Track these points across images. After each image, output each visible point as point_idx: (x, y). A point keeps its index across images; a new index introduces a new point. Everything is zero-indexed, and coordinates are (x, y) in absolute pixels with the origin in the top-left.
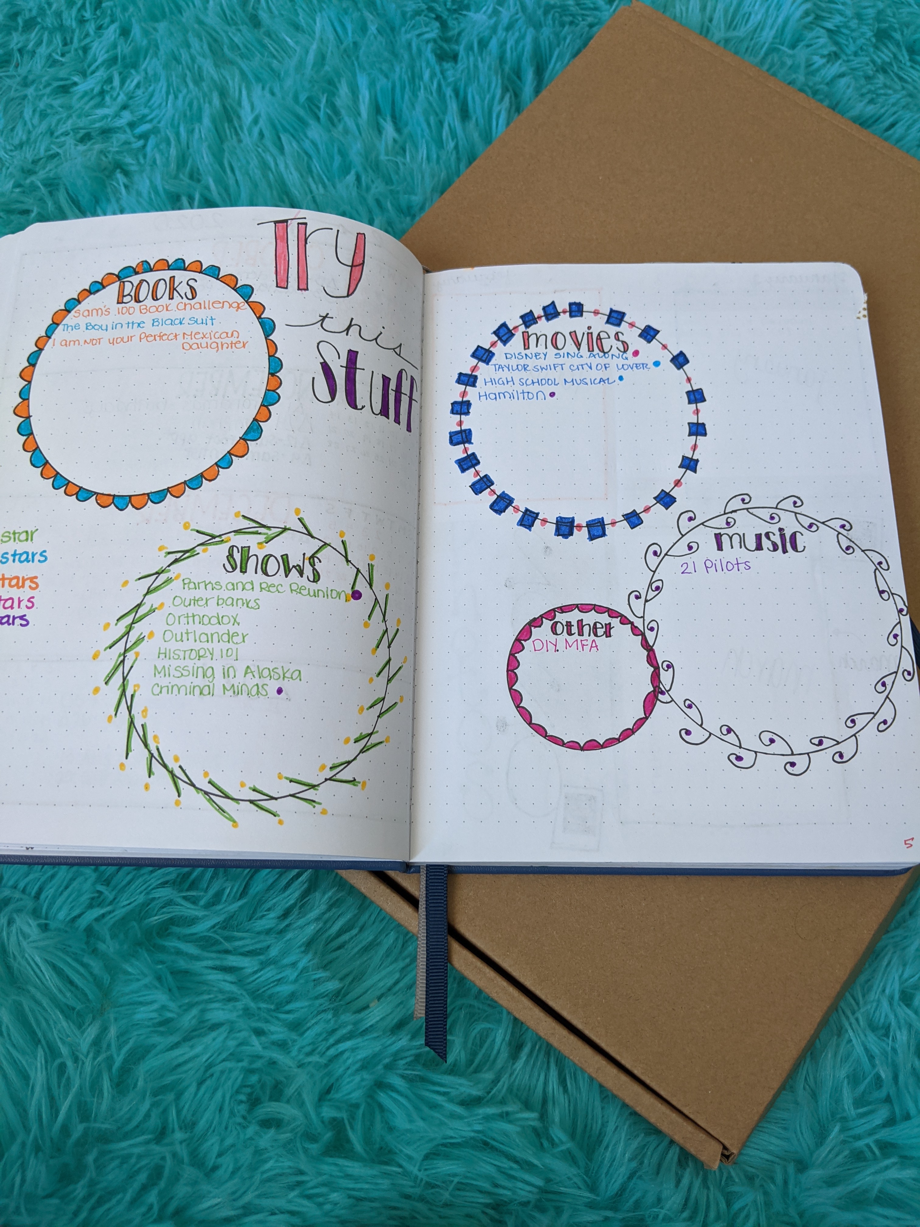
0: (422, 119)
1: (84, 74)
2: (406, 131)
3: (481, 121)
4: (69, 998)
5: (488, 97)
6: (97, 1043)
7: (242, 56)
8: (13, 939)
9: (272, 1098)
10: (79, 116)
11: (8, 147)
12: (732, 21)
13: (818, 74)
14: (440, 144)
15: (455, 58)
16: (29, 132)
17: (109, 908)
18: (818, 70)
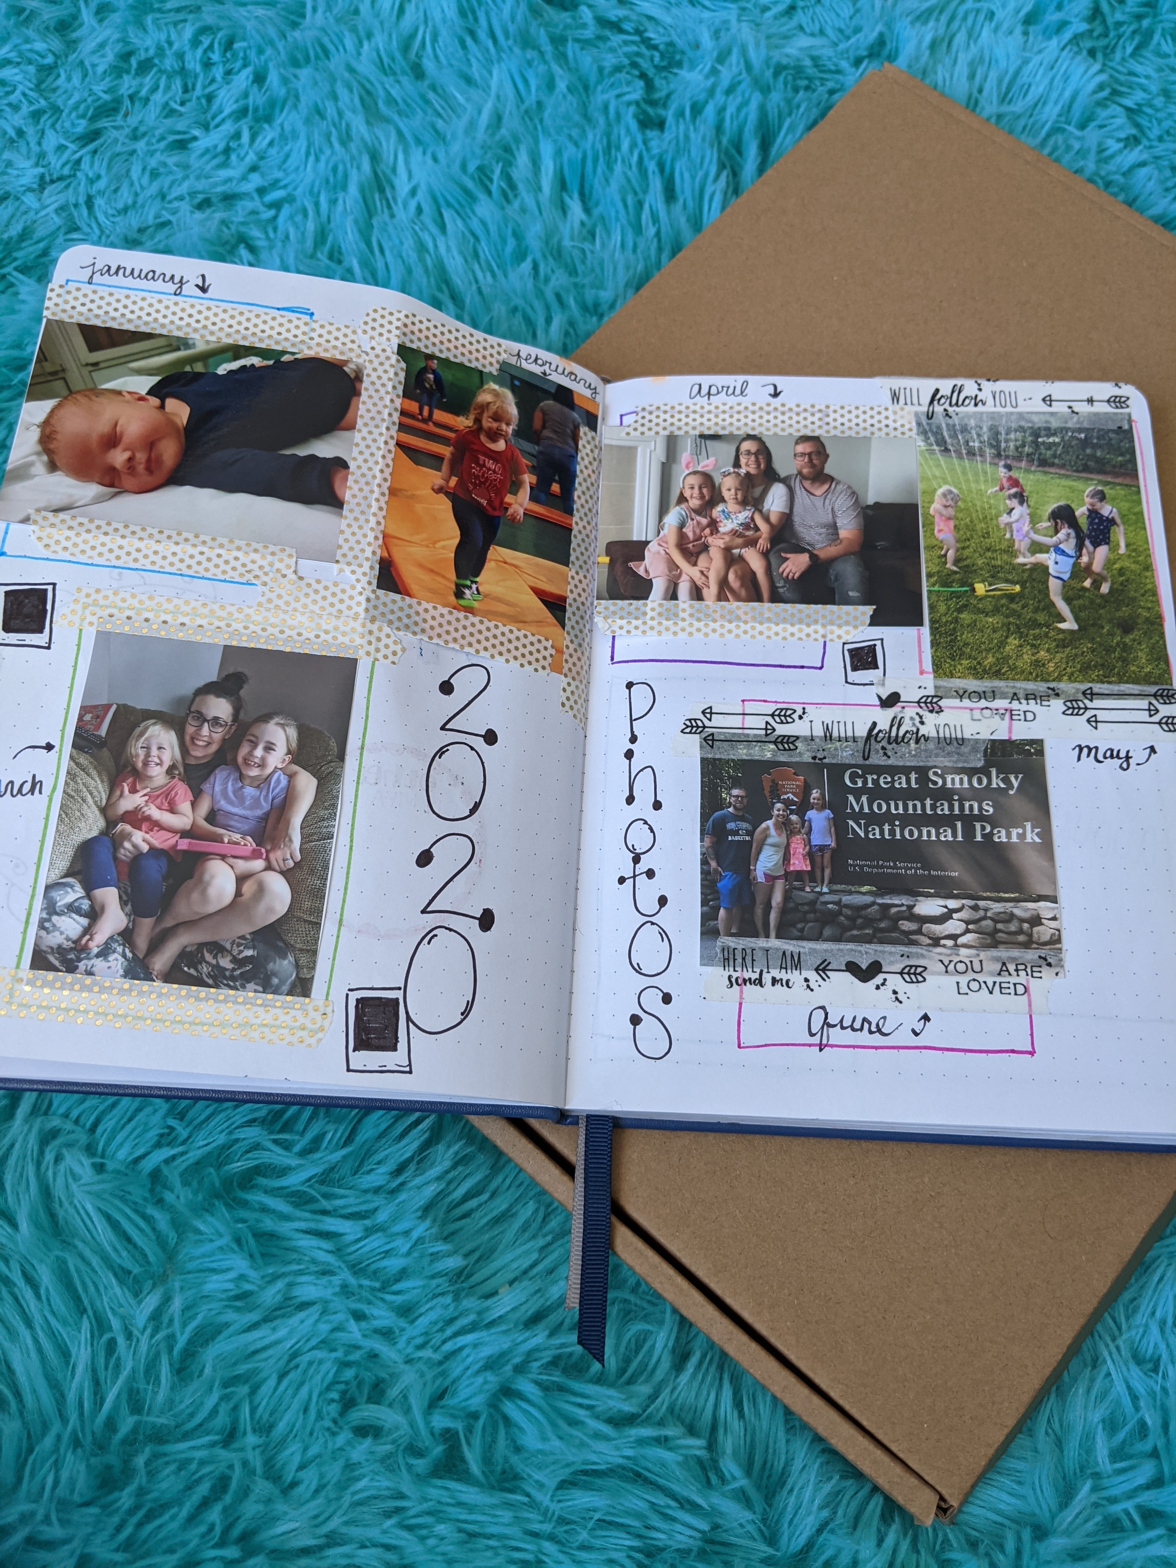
0: (617, 198)
1: (206, 127)
2: (596, 212)
3: (690, 204)
4: (125, 1260)
5: (700, 174)
6: (156, 1316)
7: (400, 113)
8: (60, 1181)
9: (370, 1400)
10: (198, 178)
11: (110, 211)
12: (1006, 94)
13: (1113, 162)
14: (638, 229)
15: (661, 125)
16: (136, 195)
17: (181, 1149)
18: (1112, 157)
